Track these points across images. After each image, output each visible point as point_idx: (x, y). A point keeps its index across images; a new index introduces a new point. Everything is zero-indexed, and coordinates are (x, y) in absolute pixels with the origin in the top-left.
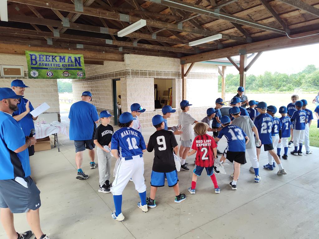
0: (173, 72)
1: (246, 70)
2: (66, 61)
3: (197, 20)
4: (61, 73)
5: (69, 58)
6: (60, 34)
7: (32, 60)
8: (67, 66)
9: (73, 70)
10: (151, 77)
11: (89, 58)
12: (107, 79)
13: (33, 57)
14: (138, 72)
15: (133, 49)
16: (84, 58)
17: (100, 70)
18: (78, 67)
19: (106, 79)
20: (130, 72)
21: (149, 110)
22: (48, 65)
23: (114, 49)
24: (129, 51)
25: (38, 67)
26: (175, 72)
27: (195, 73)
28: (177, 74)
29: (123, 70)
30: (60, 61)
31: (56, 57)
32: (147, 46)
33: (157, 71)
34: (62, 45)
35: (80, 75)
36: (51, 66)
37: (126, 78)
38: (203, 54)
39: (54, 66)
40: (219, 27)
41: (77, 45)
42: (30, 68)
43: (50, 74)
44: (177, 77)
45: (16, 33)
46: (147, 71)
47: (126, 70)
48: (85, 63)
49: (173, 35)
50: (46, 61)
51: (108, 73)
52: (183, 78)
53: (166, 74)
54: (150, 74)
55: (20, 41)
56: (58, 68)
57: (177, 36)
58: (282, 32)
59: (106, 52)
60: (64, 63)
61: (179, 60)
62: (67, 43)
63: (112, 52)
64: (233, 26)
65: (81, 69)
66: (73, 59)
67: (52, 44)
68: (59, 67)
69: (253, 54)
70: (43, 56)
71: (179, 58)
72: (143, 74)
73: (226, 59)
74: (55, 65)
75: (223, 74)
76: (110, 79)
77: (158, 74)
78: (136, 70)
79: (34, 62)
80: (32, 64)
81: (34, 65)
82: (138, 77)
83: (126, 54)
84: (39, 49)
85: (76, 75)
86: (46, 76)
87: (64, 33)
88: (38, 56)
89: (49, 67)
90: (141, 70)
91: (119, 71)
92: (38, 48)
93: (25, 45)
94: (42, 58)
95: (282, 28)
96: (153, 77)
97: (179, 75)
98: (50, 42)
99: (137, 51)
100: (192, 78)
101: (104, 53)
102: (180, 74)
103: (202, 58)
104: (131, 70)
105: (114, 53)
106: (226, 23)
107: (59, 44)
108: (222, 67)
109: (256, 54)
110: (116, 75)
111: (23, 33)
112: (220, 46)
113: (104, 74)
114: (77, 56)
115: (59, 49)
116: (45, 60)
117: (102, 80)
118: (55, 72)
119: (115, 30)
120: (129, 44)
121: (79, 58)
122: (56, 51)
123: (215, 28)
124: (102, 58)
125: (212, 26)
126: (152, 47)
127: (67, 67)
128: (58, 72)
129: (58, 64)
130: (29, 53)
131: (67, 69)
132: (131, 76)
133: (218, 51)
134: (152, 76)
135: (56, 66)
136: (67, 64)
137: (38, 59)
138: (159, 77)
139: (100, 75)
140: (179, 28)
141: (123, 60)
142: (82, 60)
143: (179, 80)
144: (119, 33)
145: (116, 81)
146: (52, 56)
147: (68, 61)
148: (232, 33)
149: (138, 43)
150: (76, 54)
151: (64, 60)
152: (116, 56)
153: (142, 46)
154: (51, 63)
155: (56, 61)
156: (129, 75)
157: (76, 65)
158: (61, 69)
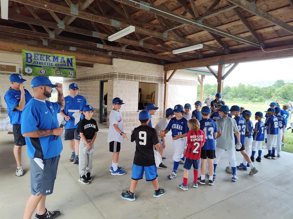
0: (156, 77)
1: (223, 78)
2: (59, 61)
3: (181, 32)
4: (53, 71)
5: (62, 58)
6: (55, 36)
7: (28, 58)
9: (65, 70)
10: (136, 81)
11: (80, 60)
12: (96, 80)
13: (29, 56)
14: (125, 75)
15: (121, 54)
16: (76, 60)
17: (90, 72)
18: (70, 67)
19: (94, 81)
20: (117, 75)
21: (133, 111)
22: (42, 64)
23: (104, 53)
24: (118, 56)
25: (32, 64)
26: (158, 77)
27: (177, 79)
28: (160, 80)
29: (111, 73)
30: (54, 61)
31: (50, 56)
32: (134, 52)
33: (142, 76)
34: (56, 46)
35: (71, 74)
36: (45, 65)
37: (113, 80)
38: (184, 62)
39: (48, 65)
40: (201, 39)
41: (70, 47)
42: (25, 65)
43: (43, 71)
44: (160, 82)
45: (15, 33)
46: (133, 75)
47: (114, 73)
48: (76, 65)
49: (158, 44)
50: (41, 60)
51: (97, 75)
52: (165, 83)
53: (150, 79)
54: (136, 78)
55: (19, 40)
56: (51, 66)
57: (161, 45)
58: (257, 46)
59: (97, 55)
60: (57, 63)
61: (162, 67)
62: (61, 44)
63: (102, 56)
64: (213, 38)
65: (72, 69)
66: (66, 60)
67: (47, 45)
69: (230, 64)
70: (38, 55)
71: (163, 65)
72: (129, 77)
73: (205, 68)
74: (49, 64)
75: (201, 82)
76: (99, 80)
77: (143, 78)
78: (123, 73)
79: (29, 60)
80: (27, 61)
81: (29, 63)
82: (124, 80)
83: (114, 58)
84: (35, 49)
85: (67, 74)
86: (39, 73)
87: (59, 35)
88: (33, 55)
89: (43, 65)
90: (127, 74)
91: (107, 73)
92: (34, 47)
93: (22, 44)
94: (37, 57)
95: (257, 42)
96: (138, 81)
97: (162, 80)
98: (45, 43)
99: (124, 56)
100: (174, 84)
101: (94, 56)
102: (163, 80)
103: (184, 65)
104: (119, 73)
105: (104, 57)
106: (207, 36)
107: (54, 46)
108: (201, 75)
109: (233, 65)
110: (104, 77)
111: (21, 33)
112: (200, 56)
113: (93, 76)
114: (70, 57)
115: (53, 50)
116: (39, 58)
117: (91, 81)
118: (48, 70)
119: (106, 35)
120: (117, 49)
121: (71, 59)
122: (51, 51)
123: (197, 39)
124: (93, 61)
125: (194, 37)
126: (139, 53)
127: (60, 67)
128: (51, 70)
129: (51, 63)
130: (25, 51)
131: (59, 68)
132: (118, 78)
133: (199, 60)
135: (50, 65)
136: (60, 64)
137: (33, 58)
138: (144, 81)
139: (89, 76)
140: (164, 36)
141: (111, 63)
142: (74, 61)
143: (161, 85)
144: (109, 37)
145: (104, 83)
146: (47, 56)
147: (61, 61)
148: (211, 44)
149: (126, 48)
150: (69, 55)
151: (58, 60)
152: (106, 60)
153: (130, 52)
154: (45, 62)
155: (50, 61)
156: (116, 77)
157: (68, 65)
158: (54, 68)
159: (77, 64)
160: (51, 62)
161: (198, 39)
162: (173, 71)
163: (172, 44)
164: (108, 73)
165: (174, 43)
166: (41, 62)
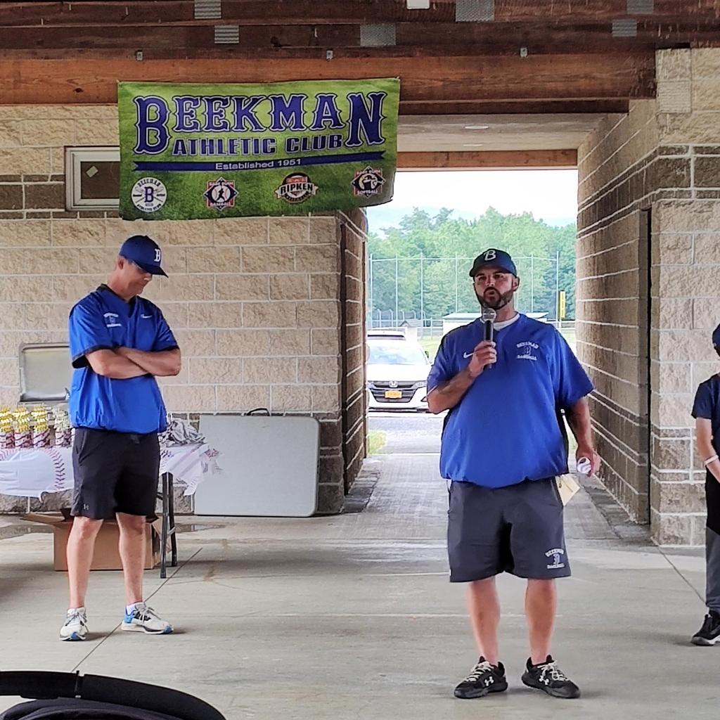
4: (273, 181)
5: (322, 104)
7: (147, 125)
9: (332, 166)
11: (430, 96)
16: (402, 99)
18: (365, 146)
22: (216, 149)
25: (169, 160)
30: (277, 125)
31: (255, 101)
34: (283, 39)
35: (367, 185)
36: (232, 152)
42: (135, 166)
43: (220, 192)
55: (99, 40)
56: (262, 158)
59: (535, 48)
63: (573, 46)
65: (377, 157)
66: (344, 108)
67: (236, 40)
68: (271, 156)
70: (196, 102)
79: (153, 137)
81: (152, 152)
85: (343, 188)
86: (202, 204)
88: (172, 106)
89: (221, 158)
92: (178, 62)
93: (117, 54)
94: (191, 114)
98: (226, 32)
101: (524, 54)
105: (590, 52)
107: (273, 37)
114: (367, 89)
115: (275, 61)
116: (202, 120)
118: (246, 179)
122: (262, 71)
124: (513, 87)
127: (309, 152)
128: (258, 179)
131: (306, 161)
132: (692, 188)
135: (256, 151)
136: (310, 134)
137: (172, 120)
141: (647, 89)
142: (391, 108)
146: (239, 100)
150: (365, 78)
151: (298, 116)
155: (257, 126)
157: (354, 140)
158: (276, 165)
160: (261, 136)
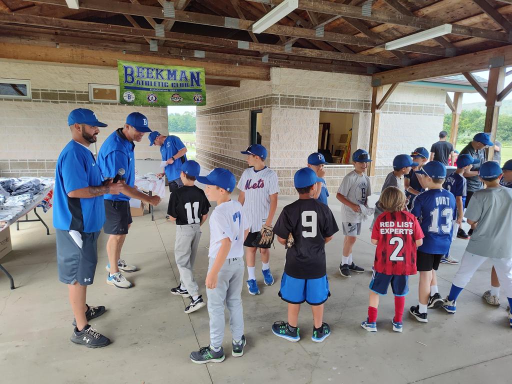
0: (356, 100)
1: (500, 97)
2: (178, 78)
4: (168, 96)
5: (182, 73)
6: (165, 33)
7: (128, 75)
8: (179, 86)
9: (186, 93)
10: (315, 109)
11: (212, 74)
12: (244, 110)
13: (129, 71)
14: (293, 99)
15: (287, 59)
16: (205, 74)
17: (234, 94)
18: (196, 87)
19: (241, 111)
20: (277, 99)
22: (150, 84)
23: (253, 59)
24: (280, 62)
25: (135, 86)
26: (359, 100)
27: (399, 103)
28: (364, 105)
29: (267, 95)
30: (169, 79)
31: (162, 70)
32: (309, 52)
33: (326, 98)
34: (172, 52)
35: (198, 100)
36: (155, 85)
37: (271, 109)
38: (415, 67)
39: (159, 86)
40: (451, 13)
41: (195, 51)
42: (124, 87)
43: (152, 98)
44: (362, 110)
45: (100, 32)
46: (308, 97)
47: (272, 95)
48: (206, 84)
49: (360, 32)
50: (148, 77)
51: (246, 100)
52: (373, 111)
53: (341, 104)
54: (314, 103)
55: (111, 45)
56: (164, 89)
57: (365, 33)
59: (241, 64)
60: (174, 82)
61: (369, 78)
62: (181, 48)
63: (251, 64)
64: (480, 9)
65: (200, 91)
66: (188, 76)
67: (157, 50)
68: (167, 88)
70: (143, 69)
71: (371, 75)
72: (302, 102)
73: (461, 78)
74: (161, 84)
75: (454, 107)
76: (248, 110)
77: (328, 103)
78: (289, 96)
79: (129, 79)
80: (126, 81)
81: (130, 84)
82: (291, 107)
83: (273, 68)
84: (138, 58)
85: (190, 100)
86: (146, 101)
87: (171, 31)
88: (136, 70)
89: (151, 87)
90: (298, 96)
91: (261, 97)
92: (137, 56)
93: (118, 51)
94: (141, 73)
96: (318, 109)
97: (366, 106)
98: (154, 47)
99: (292, 62)
100: (392, 113)
101: (237, 65)
102: (369, 105)
103: (413, 74)
104: (281, 95)
105: (254, 66)
106: (465, 5)
107: (167, 50)
108: (453, 93)
110: (257, 103)
111: (110, 31)
112: (449, 51)
113: (239, 102)
114: (195, 70)
115: (167, 59)
116: (146, 75)
117: (236, 111)
118: (160, 94)
119: (250, 22)
120: (277, 49)
121: (198, 73)
122: (163, 62)
123: (442, 15)
124: (234, 74)
125: (436, 12)
126: (318, 54)
127: (179, 88)
128: (164, 95)
129: (165, 83)
130: (122, 64)
131: (178, 90)
132: (279, 105)
133: (445, 60)
134: (317, 106)
135: (162, 86)
136: (179, 83)
137: (135, 74)
138: (330, 109)
139: (234, 103)
140: (363, 14)
141: (268, 78)
142: (202, 77)
143: (365, 116)
144: (254, 26)
145: (257, 114)
146: (157, 70)
147: (181, 78)
148: (476, 24)
149: (292, 46)
150: (194, 67)
151: (175, 76)
152: (257, 72)
153: (301, 52)
154: (155, 80)
155: (163, 78)
156: (276, 103)
157: (192, 85)
158: (169, 91)
159: (208, 82)
160: (164, 81)
161: (444, 15)
162: (390, 86)
163: (388, 31)
164: (262, 95)
165: (391, 27)
166: (148, 82)
